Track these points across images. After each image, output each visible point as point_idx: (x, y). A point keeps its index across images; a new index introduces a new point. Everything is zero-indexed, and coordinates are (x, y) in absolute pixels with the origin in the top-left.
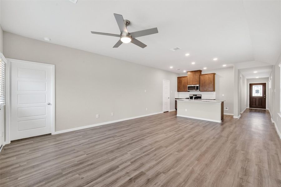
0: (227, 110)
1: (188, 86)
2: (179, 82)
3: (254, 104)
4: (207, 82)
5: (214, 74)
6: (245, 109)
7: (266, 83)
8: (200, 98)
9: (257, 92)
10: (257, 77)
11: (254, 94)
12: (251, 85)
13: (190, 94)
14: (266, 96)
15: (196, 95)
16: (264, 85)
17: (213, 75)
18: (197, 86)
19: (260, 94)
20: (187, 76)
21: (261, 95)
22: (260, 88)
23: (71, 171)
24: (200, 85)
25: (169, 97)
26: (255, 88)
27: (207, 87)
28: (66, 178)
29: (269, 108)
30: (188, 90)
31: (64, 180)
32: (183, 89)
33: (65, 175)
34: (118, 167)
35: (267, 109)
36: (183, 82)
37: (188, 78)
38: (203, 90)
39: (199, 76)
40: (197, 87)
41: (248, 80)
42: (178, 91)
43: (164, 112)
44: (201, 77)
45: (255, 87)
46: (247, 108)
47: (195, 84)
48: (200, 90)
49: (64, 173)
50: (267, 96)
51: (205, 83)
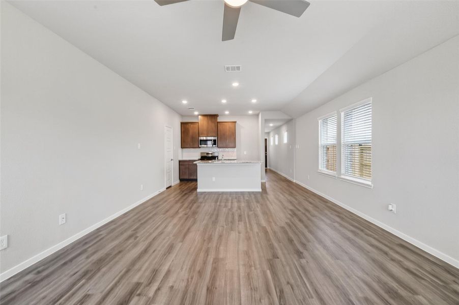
1: (200, 138)
2: (184, 131)
4: (227, 133)
7: (267, 139)
8: (214, 158)
13: (201, 153)
14: (267, 154)
15: (211, 154)
17: (234, 123)
20: (197, 123)
24: (217, 138)
25: (172, 158)
27: (227, 141)
30: (200, 146)
32: (191, 144)
35: (268, 167)
36: (191, 131)
38: (222, 146)
39: (216, 124)
42: (182, 147)
43: (167, 188)
44: (219, 125)
47: (210, 135)
48: (217, 146)
51: (224, 134)
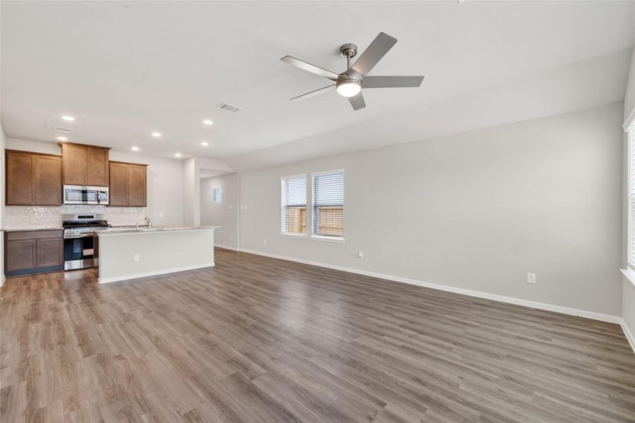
1: (68, 187)
2: (15, 170)
4: (130, 182)
17: (143, 167)
20: (58, 157)
23: (460, 405)
24: (109, 190)
27: (130, 195)
28: (482, 400)
30: (67, 202)
31: (489, 402)
32: (39, 197)
33: (479, 409)
34: (403, 347)
36: (38, 171)
37: (66, 161)
38: (119, 204)
39: (107, 164)
42: (11, 203)
44: (112, 167)
47: (93, 183)
48: (109, 203)
49: (478, 414)
51: (123, 184)
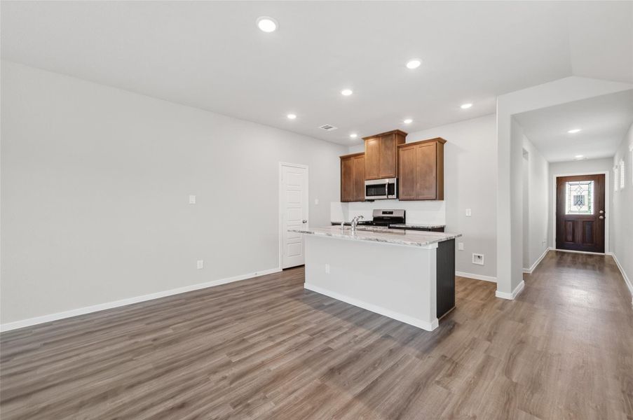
0: (481, 262)
1: (368, 183)
2: (345, 173)
3: (570, 238)
4: (418, 168)
5: (441, 142)
6: (544, 254)
7: (604, 175)
8: (402, 221)
9: (579, 202)
10: (579, 157)
11: (571, 209)
12: (561, 181)
13: (374, 210)
14: (603, 215)
15: (391, 213)
16: (599, 180)
17: (433, 144)
18: (389, 185)
19: (588, 209)
20: (363, 154)
21: (592, 212)
22: (588, 189)
24: (398, 180)
25: (307, 219)
26: (571, 190)
27: (418, 185)
29: (614, 252)
30: (367, 198)
32: (355, 194)
35: (607, 252)
36: (354, 171)
37: (366, 157)
38: (408, 197)
39: (394, 150)
40: (391, 186)
41: (552, 165)
42: (343, 200)
43: (284, 270)
44: (401, 152)
45: (573, 187)
46: (551, 249)
47: (384, 176)
48: (398, 197)
50: (607, 215)
51: (412, 172)
